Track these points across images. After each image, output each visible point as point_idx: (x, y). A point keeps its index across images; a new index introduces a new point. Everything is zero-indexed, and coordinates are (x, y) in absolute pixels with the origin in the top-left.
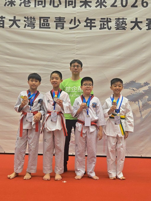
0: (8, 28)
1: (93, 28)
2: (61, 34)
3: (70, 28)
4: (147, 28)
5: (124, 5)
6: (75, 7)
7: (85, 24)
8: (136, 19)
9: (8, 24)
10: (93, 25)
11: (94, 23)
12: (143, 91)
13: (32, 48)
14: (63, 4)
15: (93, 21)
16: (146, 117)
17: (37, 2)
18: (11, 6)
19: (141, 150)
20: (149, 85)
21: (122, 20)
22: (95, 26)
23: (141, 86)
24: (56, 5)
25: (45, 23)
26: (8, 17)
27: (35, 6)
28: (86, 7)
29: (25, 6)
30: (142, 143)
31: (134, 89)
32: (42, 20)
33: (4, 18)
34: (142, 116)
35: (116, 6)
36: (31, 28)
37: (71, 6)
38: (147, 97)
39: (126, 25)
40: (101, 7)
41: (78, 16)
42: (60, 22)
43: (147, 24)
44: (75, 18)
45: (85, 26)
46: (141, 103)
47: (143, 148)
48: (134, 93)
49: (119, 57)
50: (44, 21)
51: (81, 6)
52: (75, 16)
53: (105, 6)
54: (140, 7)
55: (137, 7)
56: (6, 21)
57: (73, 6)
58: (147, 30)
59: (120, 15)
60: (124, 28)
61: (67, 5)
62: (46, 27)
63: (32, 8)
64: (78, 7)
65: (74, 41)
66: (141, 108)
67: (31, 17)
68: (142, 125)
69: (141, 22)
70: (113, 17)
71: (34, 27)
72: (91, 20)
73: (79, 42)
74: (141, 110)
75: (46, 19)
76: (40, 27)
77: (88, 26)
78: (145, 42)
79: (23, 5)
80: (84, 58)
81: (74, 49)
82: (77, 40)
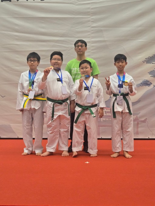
0: (15, 2)
2: (74, 5)
49: (140, 28)
65: (89, 12)
73: (94, 14)
80: (101, 31)
81: (89, 21)
82: (92, 10)
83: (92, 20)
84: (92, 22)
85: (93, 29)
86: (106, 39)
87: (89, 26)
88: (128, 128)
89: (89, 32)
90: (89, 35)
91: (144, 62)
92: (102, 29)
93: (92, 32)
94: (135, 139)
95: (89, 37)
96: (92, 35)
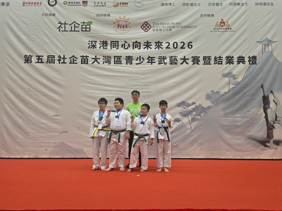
0: (91, 64)
1: (153, 64)
2: (130, 68)
3: (137, 64)
4: (192, 63)
5: (175, 47)
6: (140, 49)
7: (148, 61)
8: (185, 57)
9: (91, 61)
10: (153, 61)
11: (154, 60)
12: (191, 108)
13: (109, 78)
14: (131, 47)
15: (153, 59)
16: (195, 128)
17: (112, 46)
18: (93, 48)
19: (192, 153)
20: (195, 104)
21: (174, 58)
22: (155, 62)
23: (189, 105)
24: (126, 47)
25: (118, 60)
26: (91, 56)
27: (111, 49)
28: (148, 49)
29: (103, 48)
30: (192, 148)
31: (185, 107)
32: (116, 58)
33: (88, 57)
34: (191, 127)
35: (170, 48)
36: (108, 64)
37: (137, 48)
38: (194, 113)
39: (177, 61)
40: (159, 49)
41: (142, 55)
42: (129, 59)
43: (192, 60)
44: (140, 56)
45: (147, 62)
46: (190, 118)
47: (193, 152)
48: (184, 110)
49: (173, 84)
50: (117, 59)
51: (144, 48)
52: (140, 55)
53: (162, 48)
54: (187, 49)
55: (184, 48)
56: (89, 59)
57: (139, 48)
58: (192, 64)
59: (173, 54)
60: (176, 64)
61: (134, 47)
62: (119, 63)
63: (109, 50)
64: (142, 49)
65: (140, 73)
66: (190, 121)
67: (108, 56)
68: (192, 134)
69: (188, 59)
70: (168, 55)
71: (110, 63)
72: (152, 58)
73: (143, 74)
74: (190, 123)
75: (119, 57)
76: (115, 63)
77: (150, 62)
78: (191, 73)
79: (102, 47)
80: (148, 85)
81: (140, 79)
82: (142, 72)
83: (142, 78)
84: (142, 79)
85: (142, 84)
86: (151, 91)
87: (140, 82)
88: (168, 151)
89: (140, 85)
90: (140, 87)
91: (175, 106)
93: (142, 85)
94: (172, 159)
95: (140, 89)
96: (142, 88)
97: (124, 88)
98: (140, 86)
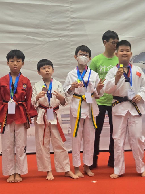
80: (82, 23)
81: (68, 10)
83: (71, 10)
85: (72, 20)
86: (87, 33)
87: (68, 17)
90: (68, 27)
92: (83, 20)
95: (68, 30)
97: (40, 28)
98: (68, 25)
